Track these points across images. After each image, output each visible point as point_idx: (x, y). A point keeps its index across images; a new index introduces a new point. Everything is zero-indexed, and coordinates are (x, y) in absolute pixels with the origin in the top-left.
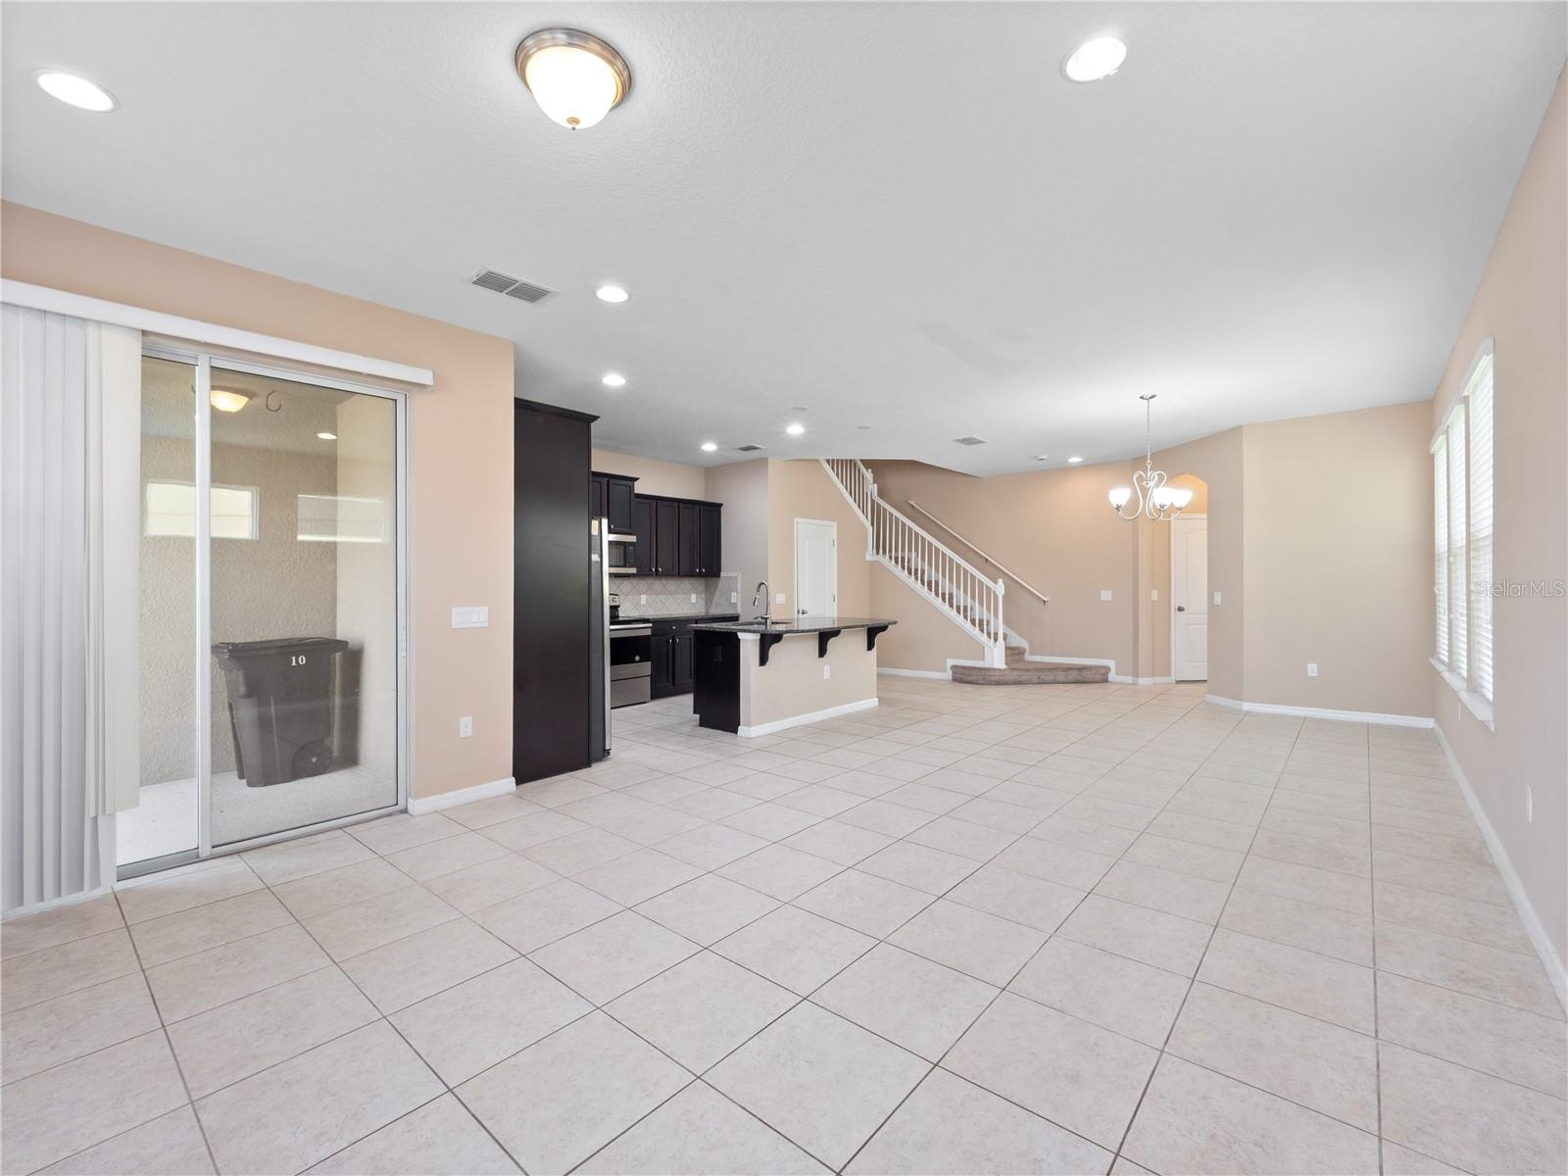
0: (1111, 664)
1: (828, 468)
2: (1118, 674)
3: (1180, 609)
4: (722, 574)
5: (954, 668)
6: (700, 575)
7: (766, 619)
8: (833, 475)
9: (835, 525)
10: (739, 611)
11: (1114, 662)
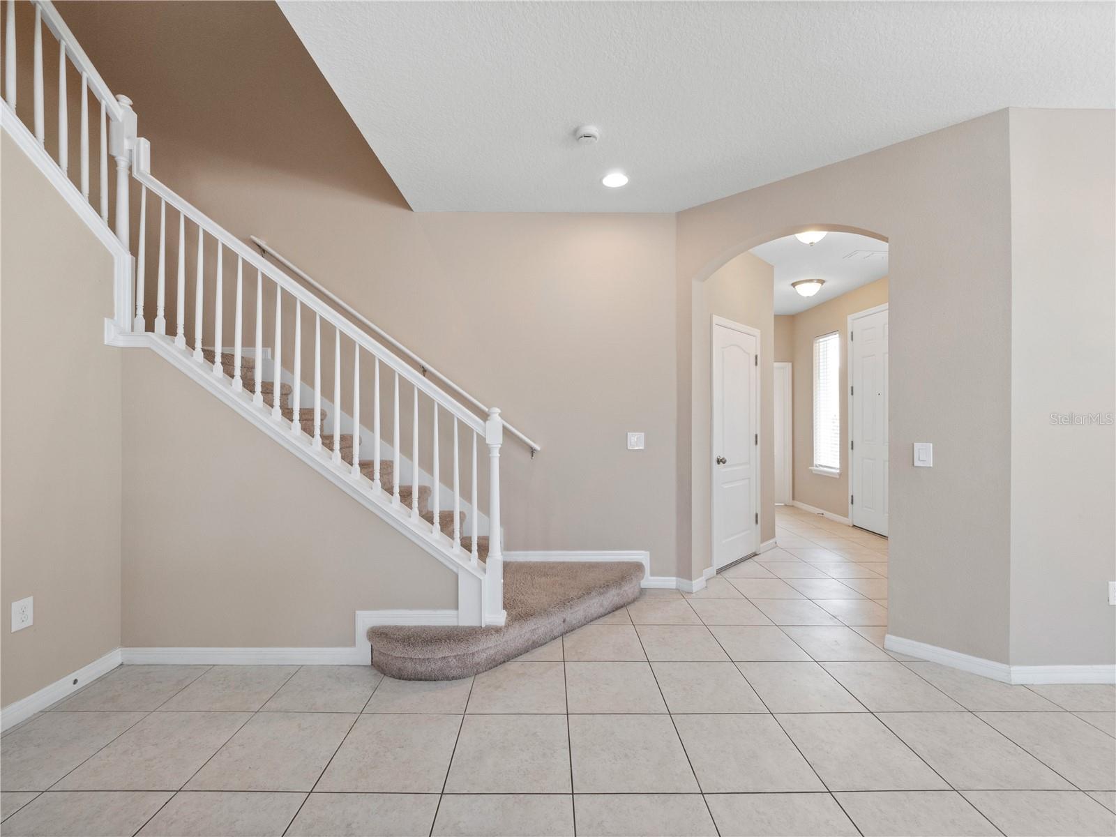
0: (644, 557)
2: (655, 573)
3: (720, 460)
5: (378, 634)
11: (647, 555)
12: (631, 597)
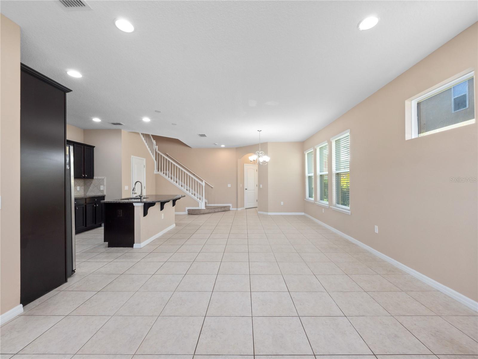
0: (230, 205)
1: (142, 136)
2: (232, 208)
3: (246, 189)
4: (95, 177)
5: (188, 210)
6: (84, 178)
7: (141, 197)
8: (143, 139)
9: (145, 159)
10: (105, 193)
11: (231, 204)
12: (227, 210)
